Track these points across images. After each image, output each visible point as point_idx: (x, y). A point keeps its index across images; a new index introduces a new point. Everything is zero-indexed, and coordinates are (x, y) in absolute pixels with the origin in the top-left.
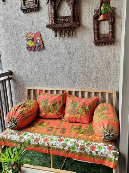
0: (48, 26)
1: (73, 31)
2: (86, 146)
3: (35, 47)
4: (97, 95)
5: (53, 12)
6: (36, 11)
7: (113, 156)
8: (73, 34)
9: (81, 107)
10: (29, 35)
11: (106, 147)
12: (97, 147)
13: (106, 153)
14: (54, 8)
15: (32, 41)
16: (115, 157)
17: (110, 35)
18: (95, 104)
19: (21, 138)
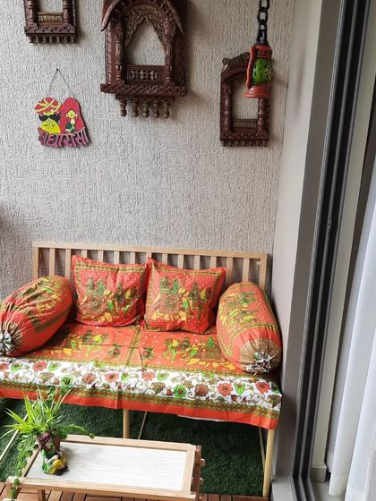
0: (105, 88)
1: (168, 104)
2: (209, 387)
3: (64, 137)
4: (223, 263)
5: (118, 52)
6: (69, 41)
7: (270, 402)
8: (168, 114)
9: (188, 293)
10: (47, 105)
11: (253, 384)
12: (233, 386)
13: (255, 397)
14: (122, 42)
15: (54, 122)
16: (274, 406)
17: (259, 123)
18: (220, 286)
19: (48, 376)
